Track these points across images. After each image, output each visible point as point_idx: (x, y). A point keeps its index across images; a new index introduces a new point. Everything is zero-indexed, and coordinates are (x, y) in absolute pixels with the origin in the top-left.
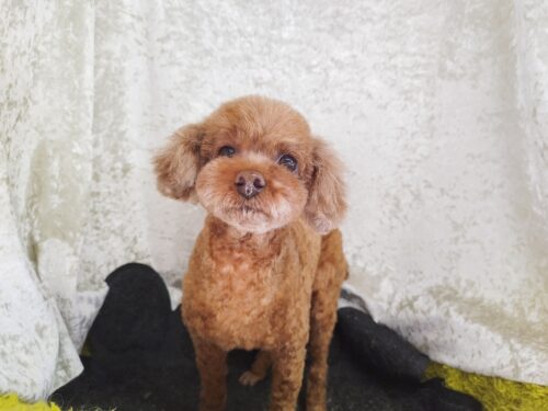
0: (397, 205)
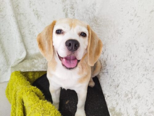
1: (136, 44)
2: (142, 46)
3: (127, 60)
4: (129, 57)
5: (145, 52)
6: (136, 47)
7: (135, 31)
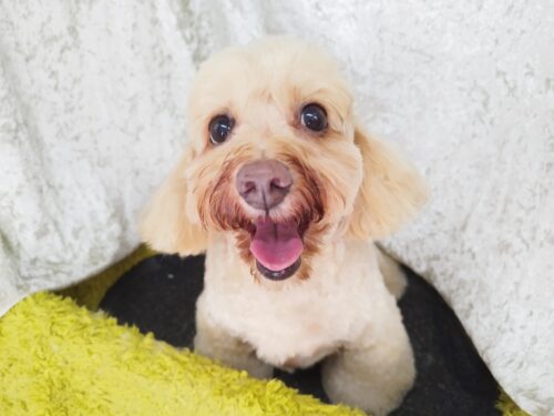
0: (485, 104)
1: (504, 74)
2: (526, 74)
3: (474, 136)
4: (483, 122)
5: (540, 92)
6: (506, 82)
7: (493, 30)
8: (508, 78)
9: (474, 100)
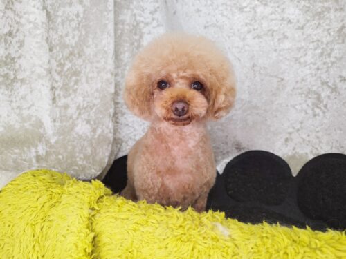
8: (330, 84)
9: (310, 98)
